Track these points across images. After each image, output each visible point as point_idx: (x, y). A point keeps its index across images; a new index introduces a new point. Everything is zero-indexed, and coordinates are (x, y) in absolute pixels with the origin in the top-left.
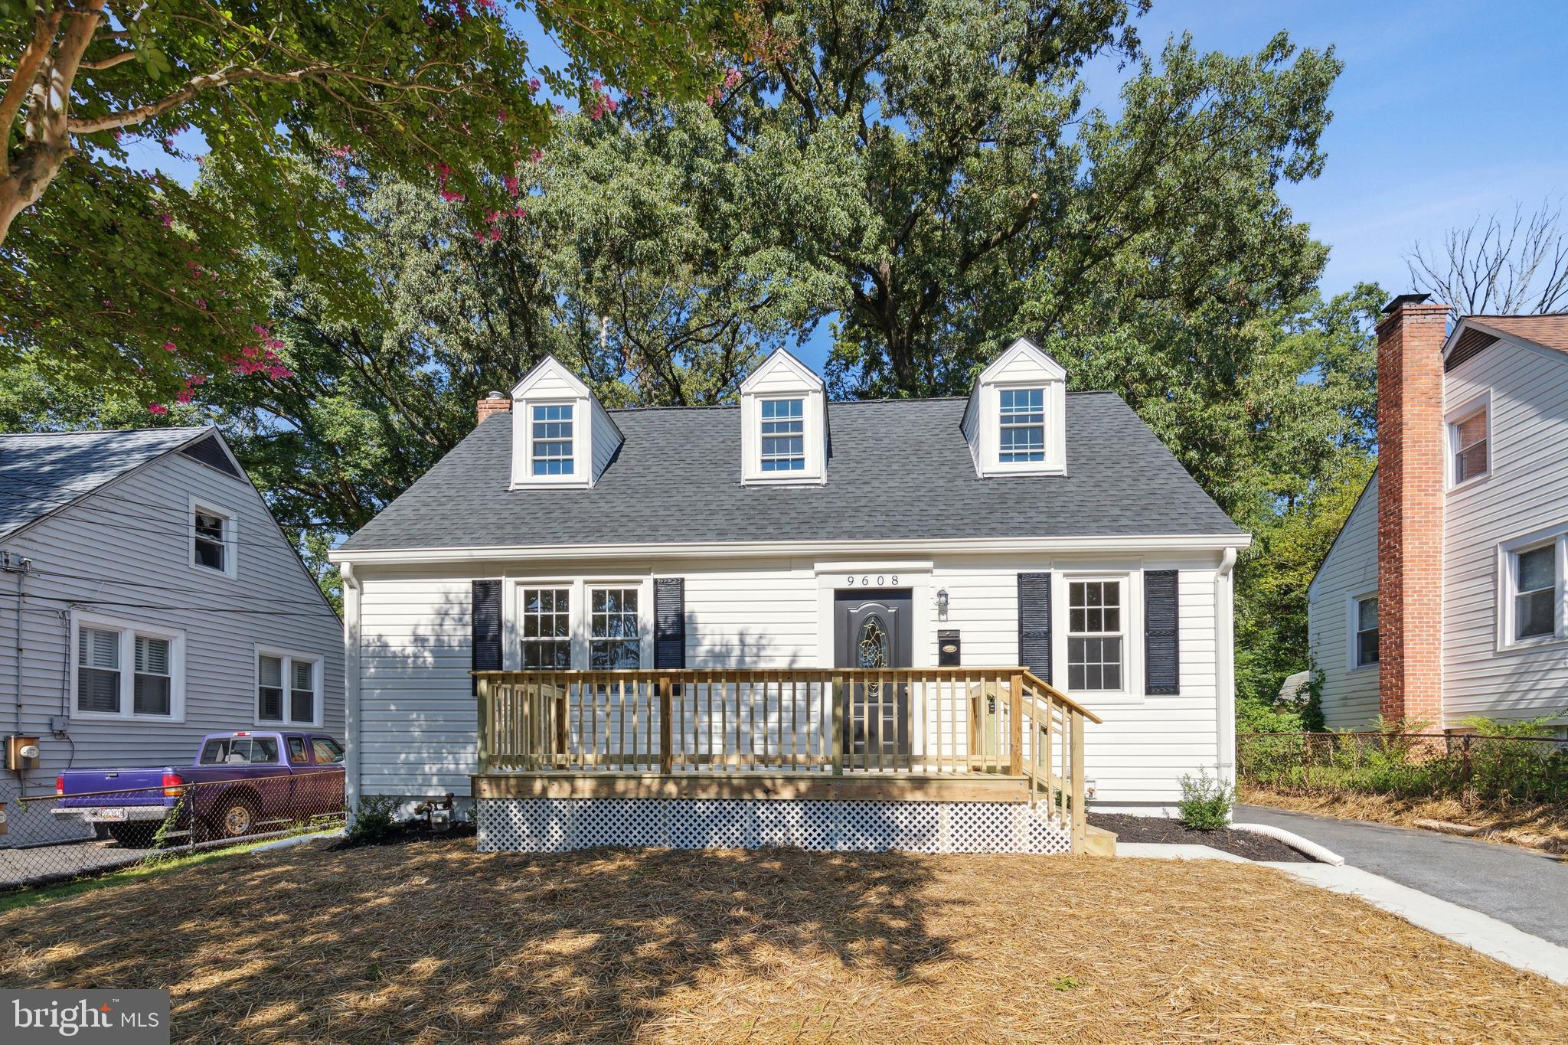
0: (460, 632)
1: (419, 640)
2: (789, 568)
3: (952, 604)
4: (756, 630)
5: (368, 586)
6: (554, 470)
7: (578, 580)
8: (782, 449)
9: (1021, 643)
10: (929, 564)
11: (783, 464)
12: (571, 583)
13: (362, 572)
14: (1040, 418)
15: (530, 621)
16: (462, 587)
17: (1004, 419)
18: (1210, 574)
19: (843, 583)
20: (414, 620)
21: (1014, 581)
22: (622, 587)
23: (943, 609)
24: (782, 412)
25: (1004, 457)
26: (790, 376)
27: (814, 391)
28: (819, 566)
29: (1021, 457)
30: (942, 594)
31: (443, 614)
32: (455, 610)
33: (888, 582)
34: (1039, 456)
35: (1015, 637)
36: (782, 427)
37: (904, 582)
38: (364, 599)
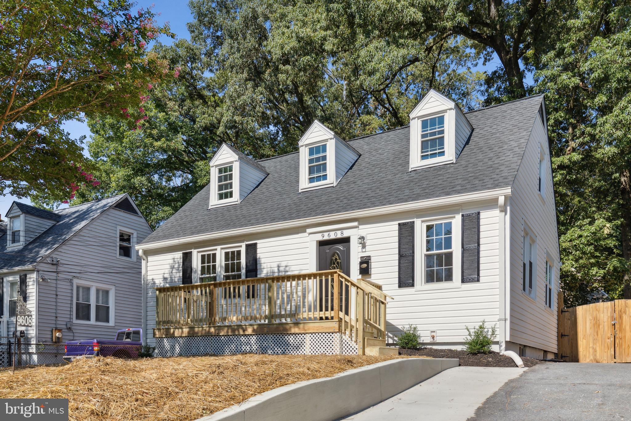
0: (178, 275)
1: (165, 279)
2: (298, 233)
3: (368, 243)
4: (283, 264)
5: (150, 258)
6: (226, 197)
7: (219, 248)
8: (319, 171)
9: (399, 260)
10: (356, 224)
11: (319, 179)
12: (216, 250)
13: (147, 253)
14: (442, 132)
15: (203, 268)
16: (178, 255)
17: (423, 136)
18: (496, 212)
19: (319, 237)
20: (162, 272)
21: (397, 227)
22: (236, 249)
23: (364, 246)
24: (318, 152)
25: (423, 157)
26: (321, 133)
27: (331, 139)
28: (309, 230)
29: (433, 155)
30: (362, 238)
31: (172, 268)
32: (176, 266)
33: (339, 235)
34: (442, 154)
35: (397, 257)
36: (318, 159)
37: (346, 234)
38: (149, 264)
